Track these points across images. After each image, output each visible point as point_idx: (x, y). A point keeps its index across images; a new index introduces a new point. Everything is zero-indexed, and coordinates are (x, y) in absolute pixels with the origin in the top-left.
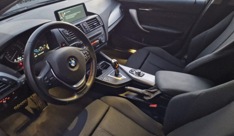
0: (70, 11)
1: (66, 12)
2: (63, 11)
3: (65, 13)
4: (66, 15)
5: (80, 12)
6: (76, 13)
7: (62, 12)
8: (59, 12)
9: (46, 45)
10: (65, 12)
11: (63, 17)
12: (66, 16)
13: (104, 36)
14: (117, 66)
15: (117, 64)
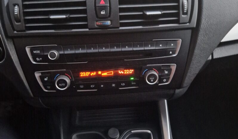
13: (174, 67)
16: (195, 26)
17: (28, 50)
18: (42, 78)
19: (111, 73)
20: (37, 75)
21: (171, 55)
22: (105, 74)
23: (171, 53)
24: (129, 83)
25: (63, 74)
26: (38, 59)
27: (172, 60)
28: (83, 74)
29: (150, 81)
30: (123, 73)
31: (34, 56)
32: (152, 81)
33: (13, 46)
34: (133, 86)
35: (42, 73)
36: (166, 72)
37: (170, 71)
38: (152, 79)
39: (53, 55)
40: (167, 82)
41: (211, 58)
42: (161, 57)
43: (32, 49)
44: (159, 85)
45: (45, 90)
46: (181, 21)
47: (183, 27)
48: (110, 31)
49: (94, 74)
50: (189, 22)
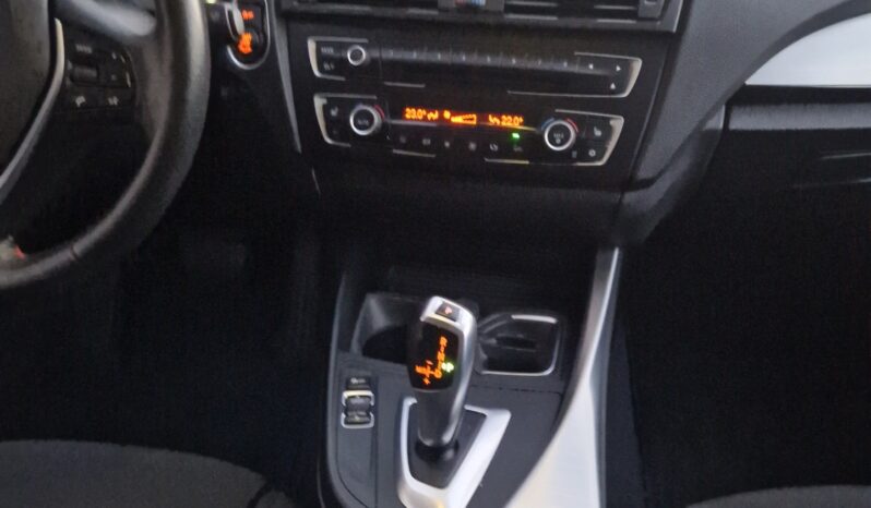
13: (618, 124)
14: (434, 368)
15: (441, 356)
16: (674, 30)
17: (311, 46)
18: (326, 109)
19: (472, 119)
20: (319, 102)
21: (613, 92)
22: (458, 120)
23: (613, 86)
24: (507, 148)
25: (370, 103)
26: (326, 66)
27: (616, 107)
28: (413, 115)
29: (552, 141)
30: (498, 122)
31: (321, 59)
32: (558, 141)
33: (286, 39)
34: (516, 156)
35: (328, 99)
36: (598, 133)
37: (608, 131)
38: (558, 137)
40: (599, 157)
41: (721, 126)
42: (591, 95)
43: (319, 45)
44: (580, 164)
45: (329, 141)
46: (641, 14)
47: (647, 26)
48: (480, 18)
49: (434, 116)
50: (661, 18)
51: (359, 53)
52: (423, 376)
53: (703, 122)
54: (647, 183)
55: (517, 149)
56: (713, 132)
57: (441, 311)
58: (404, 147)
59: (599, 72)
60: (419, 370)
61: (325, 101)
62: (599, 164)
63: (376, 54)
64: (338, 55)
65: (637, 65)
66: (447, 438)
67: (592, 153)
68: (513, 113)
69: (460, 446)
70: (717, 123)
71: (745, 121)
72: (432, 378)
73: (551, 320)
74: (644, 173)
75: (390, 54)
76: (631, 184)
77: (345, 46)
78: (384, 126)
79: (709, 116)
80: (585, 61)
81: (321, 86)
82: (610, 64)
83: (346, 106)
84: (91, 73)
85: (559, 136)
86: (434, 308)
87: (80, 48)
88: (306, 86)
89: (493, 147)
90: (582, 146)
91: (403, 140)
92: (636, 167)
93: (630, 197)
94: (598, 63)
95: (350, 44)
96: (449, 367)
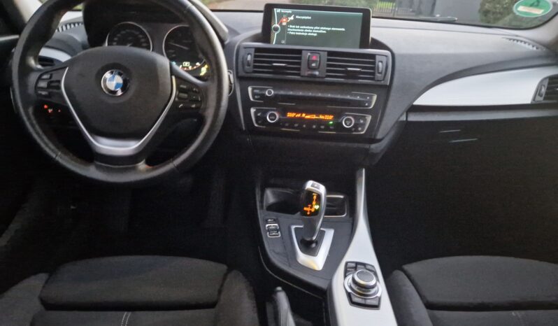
0: (310, 18)
1: (297, 17)
2: (290, 11)
3: (292, 18)
4: (292, 23)
5: (343, 29)
6: (329, 29)
7: (285, 13)
8: (277, 11)
9: (203, 66)
10: (296, 14)
11: (281, 25)
12: (291, 26)
13: (369, 118)
14: (311, 207)
15: (314, 203)
16: (388, 84)
17: (250, 89)
18: (256, 113)
19: (314, 117)
20: (253, 110)
21: (367, 107)
22: (308, 117)
23: (367, 104)
24: (327, 128)
25: (274, 110)
26: (256, 97)
27: (368, 112)
28: (290, 115)
29: (346, 124)
30: (323, 118)
31: (254, 94)
32: (348, 124)
33: (239, 87)
34: (331, 130)
35: (257, 109)
36: (362, 121)
37: (365, 120)
39: (270, 93)
40: (362, 131)
41: (405, 119)
42: (360, 108)
43: (253, 89)
44: (354, 133)
45: (256, 125)
46: (376, 79)
47: (379, 83)
48: (318, 80)
49: (299, 115)
50: (383, 80)
51: (270, 92)
52: (307, 211)
53: (399, 118)
54: (380, 140)
55: (331, 128)
56: (402, 122)
57: (312, 186)
58: (287, 127)
59: (362, 99)
60: (305, 209)
61: (255, 110)
62: (362, 133)
63: (276, 93)
64: (261, 93)
65: (375, 97)
66: (314, 238)
67: (360, 129)
68: (329, 114)
69: (318, 243)
70: (403, 118)
71: (413, 118)
72: (310, 211)
73: (342, 197)
74: (379, 137)
75: (282, 92)
76: (374, 141)
77: (265, 89)
78: (280, 119)
79: (401, 115)
80: (356, 95)
81: (253, 105)
82: (365, 96)
83: (265, 112)
84: (186, 95)
85: (347, 122)
86: (310, 185)
87: (182, 86)
88: (247, 104)
89: (323, 127)
90: (356, 126)
91: (287, 125)
92: (375, 135)
93: (373, 146)
94: (361, 96)
95: (267, 89)
96: (317, 207)
